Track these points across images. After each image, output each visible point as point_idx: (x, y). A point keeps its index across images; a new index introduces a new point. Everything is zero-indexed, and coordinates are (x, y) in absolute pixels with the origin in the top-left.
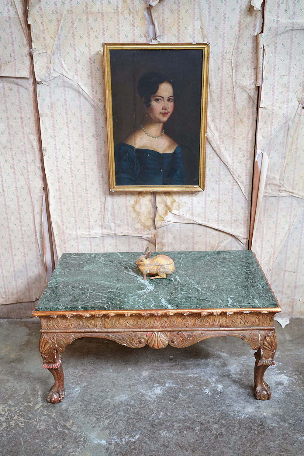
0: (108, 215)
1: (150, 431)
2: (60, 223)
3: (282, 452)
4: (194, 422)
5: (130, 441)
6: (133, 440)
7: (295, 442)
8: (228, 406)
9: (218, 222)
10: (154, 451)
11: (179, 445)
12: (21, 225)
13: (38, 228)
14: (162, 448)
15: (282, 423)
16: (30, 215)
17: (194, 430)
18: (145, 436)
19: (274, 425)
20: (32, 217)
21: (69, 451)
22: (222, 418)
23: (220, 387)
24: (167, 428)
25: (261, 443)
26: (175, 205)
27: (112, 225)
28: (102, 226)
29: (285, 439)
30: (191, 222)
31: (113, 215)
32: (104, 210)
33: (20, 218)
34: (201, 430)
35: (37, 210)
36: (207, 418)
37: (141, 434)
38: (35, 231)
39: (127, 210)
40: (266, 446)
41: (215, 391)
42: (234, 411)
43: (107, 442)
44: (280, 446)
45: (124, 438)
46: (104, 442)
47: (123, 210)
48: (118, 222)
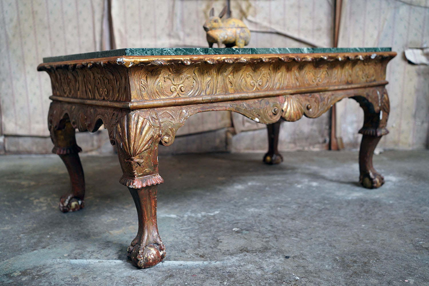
0: (177, 21)
1: (233, 209)
2: (123, 31)
3: (410, 217)
4: (288, 203)
5: (208, 215)
6: (212, 214)
7: (424, 211)
8: (328, 193)
9: (299, 31)
10: (240, 220)
11: (273, 216)
12: (79, 35)
13: (98, 38)
14: (251, 218)
15: (401, 201)
16: (89, 22)
17: (290, 207)
18: (227, 211)
19: (391, 202)
20: (91, 25)
21: (128, 222)
22: (324, 200)
23: (315, 184)
24: (256, 207)
25: (379, 213)
26: (251, 10)
27: (181, 34)
28: (170, 36)
29: (411, 210)
30: (269, 30)
31: (182, 22)
32: (172, 15)
33: (78, 27)
34: (299, 207)
35: (98, 16)
36: (305, 201)
37: (221, 211)
38: (95, 42)
39: (198, 15)
40: (387, 214)
41: (310, 187)
42: (337, 196)
43: (177, 216)
44: (405, 214)
45: (200, 213)
46: (173, 216)
47: (194, 16)
48: (188, 30)
